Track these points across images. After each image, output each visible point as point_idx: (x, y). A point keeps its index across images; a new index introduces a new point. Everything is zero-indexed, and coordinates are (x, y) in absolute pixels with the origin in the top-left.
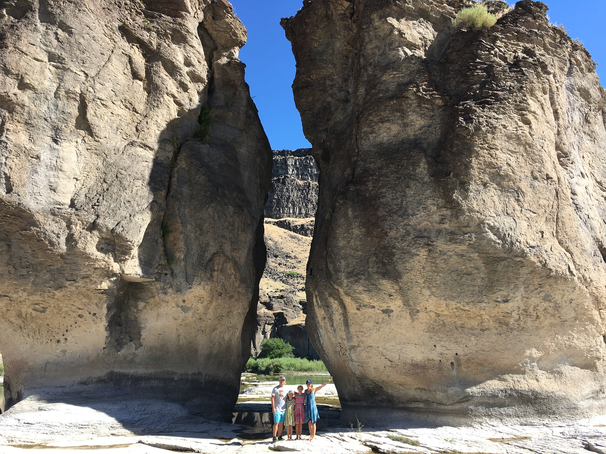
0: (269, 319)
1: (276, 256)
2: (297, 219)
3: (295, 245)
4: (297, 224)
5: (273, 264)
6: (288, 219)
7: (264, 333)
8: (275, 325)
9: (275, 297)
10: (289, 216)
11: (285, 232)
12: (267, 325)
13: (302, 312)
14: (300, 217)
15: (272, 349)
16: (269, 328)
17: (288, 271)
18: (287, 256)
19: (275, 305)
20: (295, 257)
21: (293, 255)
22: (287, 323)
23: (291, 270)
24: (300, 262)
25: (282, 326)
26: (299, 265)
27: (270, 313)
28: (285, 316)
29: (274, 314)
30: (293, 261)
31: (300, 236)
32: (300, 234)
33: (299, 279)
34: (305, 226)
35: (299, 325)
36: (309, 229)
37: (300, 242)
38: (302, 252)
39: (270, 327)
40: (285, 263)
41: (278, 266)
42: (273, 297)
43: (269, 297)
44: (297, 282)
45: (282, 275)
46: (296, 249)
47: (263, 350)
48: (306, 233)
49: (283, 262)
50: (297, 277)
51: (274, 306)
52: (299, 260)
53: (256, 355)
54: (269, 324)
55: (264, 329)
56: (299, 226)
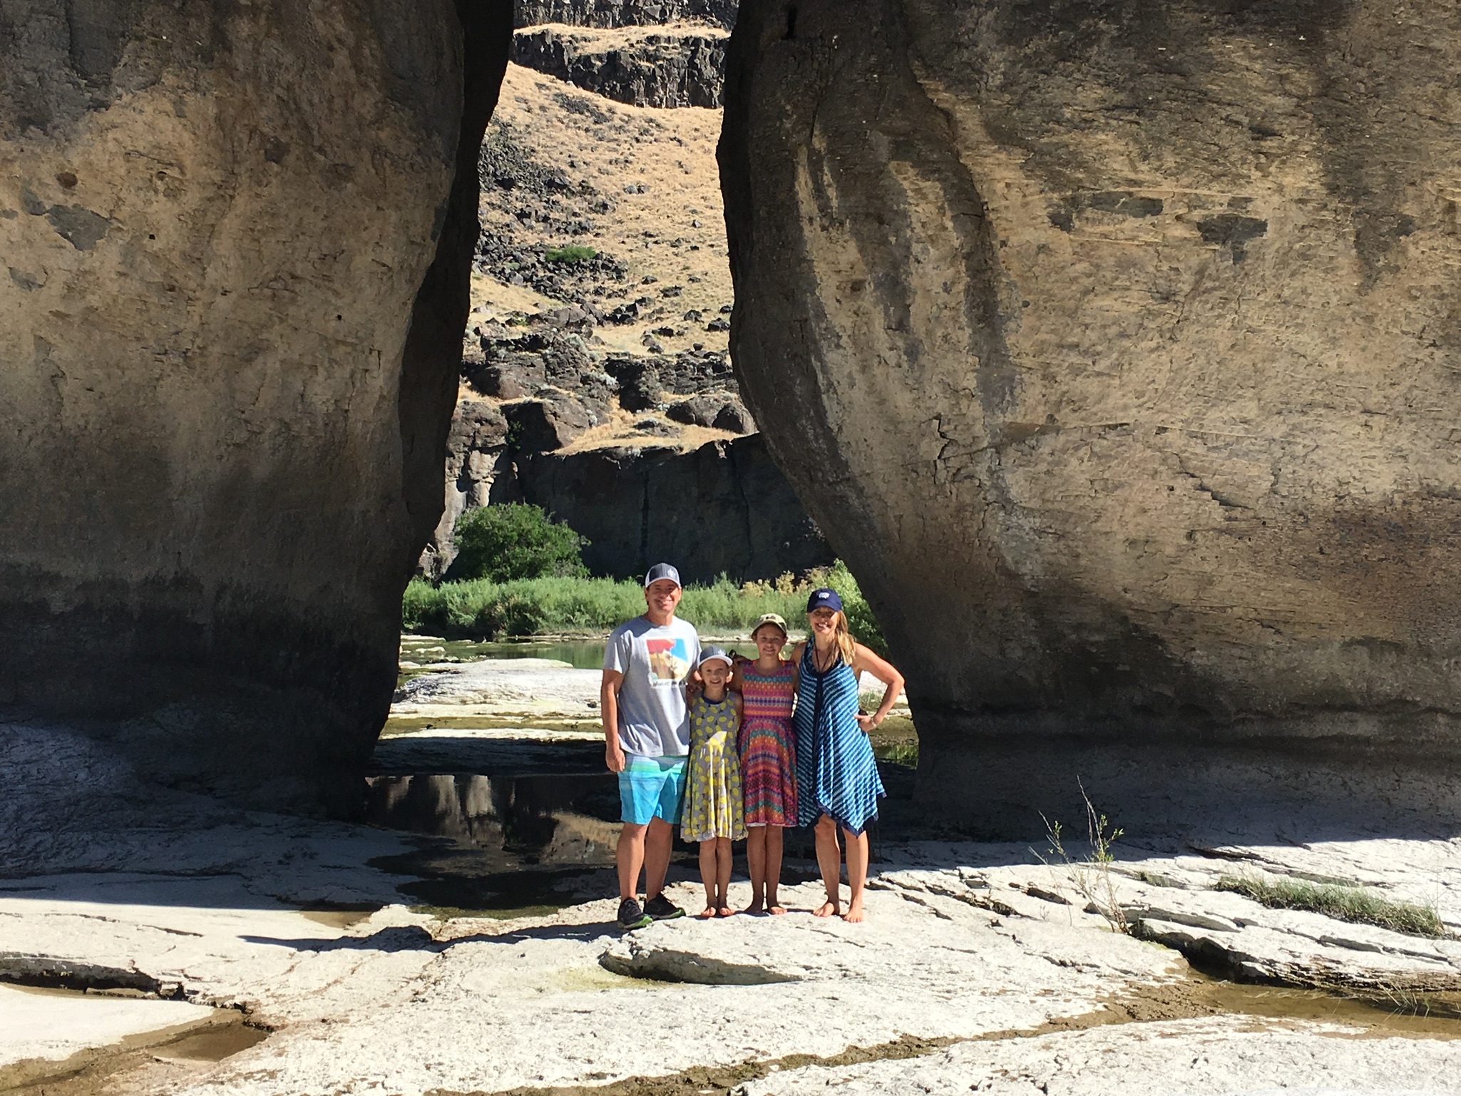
0: (486, 429)
1: (507, 184)
2: (591, 32)
3: (584, 139)
4: (590, 49)
5: (495, 215)
6: (555, 28)
7: (466, 483)
8: (507, 455)
9: (507, 343)
10: (558, 19)
11: (540, 86)
12: (476, 453)
13: (615, 402)
14: (602, 24)
15: (501, 547)
16: (484, 465)
17: (556, 242)
18: (550, 184)
19: (510, 376)
20: (585, 189)
21: (574, 178)
22: (559, 445)
23: (569, 239)
24: (605, 206)
25: (537, 456)
26: (600, 220)
27: (491, 405)
28: (551, 418)
29: (505, 410)
30: (576, 204)
31: (603, 103)
32: (602, 92)
33: (602, 276)
34: (625, 60)
35: (606, 452)
36: (638, 72)
37: (604, 126)
38: (611, 168)
39: (489, 461)
40: (542, 212)
41: (516, 225)
42: (501, 343)
43: (485, 343)
44: (591, 286)
45: (534, 259)
46: (587, 156)
47: (464, 552)
48: (626, 87)
49: (538, 205)
50: (594, 268)
51: (504, 378)
52: (601, 198)
53: (438, 569)
54: (484, 450)
55: (466, 467)
56: (599, 57)
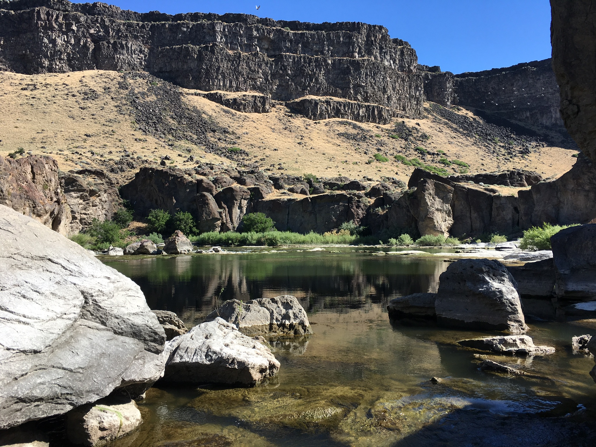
0: (245, 194)
1: (214, 131)
2: (228, 93)
3: (230, 120)
4: (229, 97)
5: (212, 139)
6: (219, 92)
7: (240, 208)
8: (250, 200)
11: (217, 106)
13: (273, 187)
14: (231, 91)
15: (256, 224)
17: (229, 146)
18: (225, 131)
19: (248, 181)
20: (233, 133)
21: (230, 130)
22: (263, 198)
23: (232, 146)
25: (258, 201)
26: (239, 141)
27: (245, 188)
28: (261, 191)
29: (249, 189)
30: (232, 137)
31: (234, 111)
33: (243, 155)
34: (238, 101)
35: (278, 200)
36: (241, 104)
37: (235, 117)
38: (239, 128)
39: (246, 202)
40: (224, 139)
41: (218, 142)
42: (243, 172)
43: (239, 172)
44: (241, 158)
45: (224, 151)
46: (233, 125)
47: (240, 224)
48: (239, 107)
49: (222, 137)
50: (241, 153)
52: (238, 135)
53: (234, 229)
54: (245, 199)
55: (240, 203)
56: (231, 99)
